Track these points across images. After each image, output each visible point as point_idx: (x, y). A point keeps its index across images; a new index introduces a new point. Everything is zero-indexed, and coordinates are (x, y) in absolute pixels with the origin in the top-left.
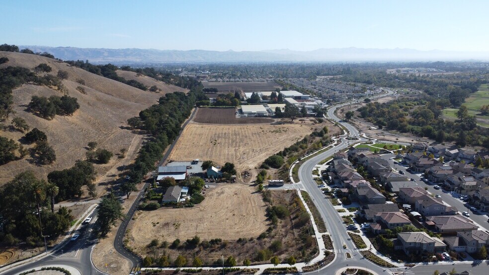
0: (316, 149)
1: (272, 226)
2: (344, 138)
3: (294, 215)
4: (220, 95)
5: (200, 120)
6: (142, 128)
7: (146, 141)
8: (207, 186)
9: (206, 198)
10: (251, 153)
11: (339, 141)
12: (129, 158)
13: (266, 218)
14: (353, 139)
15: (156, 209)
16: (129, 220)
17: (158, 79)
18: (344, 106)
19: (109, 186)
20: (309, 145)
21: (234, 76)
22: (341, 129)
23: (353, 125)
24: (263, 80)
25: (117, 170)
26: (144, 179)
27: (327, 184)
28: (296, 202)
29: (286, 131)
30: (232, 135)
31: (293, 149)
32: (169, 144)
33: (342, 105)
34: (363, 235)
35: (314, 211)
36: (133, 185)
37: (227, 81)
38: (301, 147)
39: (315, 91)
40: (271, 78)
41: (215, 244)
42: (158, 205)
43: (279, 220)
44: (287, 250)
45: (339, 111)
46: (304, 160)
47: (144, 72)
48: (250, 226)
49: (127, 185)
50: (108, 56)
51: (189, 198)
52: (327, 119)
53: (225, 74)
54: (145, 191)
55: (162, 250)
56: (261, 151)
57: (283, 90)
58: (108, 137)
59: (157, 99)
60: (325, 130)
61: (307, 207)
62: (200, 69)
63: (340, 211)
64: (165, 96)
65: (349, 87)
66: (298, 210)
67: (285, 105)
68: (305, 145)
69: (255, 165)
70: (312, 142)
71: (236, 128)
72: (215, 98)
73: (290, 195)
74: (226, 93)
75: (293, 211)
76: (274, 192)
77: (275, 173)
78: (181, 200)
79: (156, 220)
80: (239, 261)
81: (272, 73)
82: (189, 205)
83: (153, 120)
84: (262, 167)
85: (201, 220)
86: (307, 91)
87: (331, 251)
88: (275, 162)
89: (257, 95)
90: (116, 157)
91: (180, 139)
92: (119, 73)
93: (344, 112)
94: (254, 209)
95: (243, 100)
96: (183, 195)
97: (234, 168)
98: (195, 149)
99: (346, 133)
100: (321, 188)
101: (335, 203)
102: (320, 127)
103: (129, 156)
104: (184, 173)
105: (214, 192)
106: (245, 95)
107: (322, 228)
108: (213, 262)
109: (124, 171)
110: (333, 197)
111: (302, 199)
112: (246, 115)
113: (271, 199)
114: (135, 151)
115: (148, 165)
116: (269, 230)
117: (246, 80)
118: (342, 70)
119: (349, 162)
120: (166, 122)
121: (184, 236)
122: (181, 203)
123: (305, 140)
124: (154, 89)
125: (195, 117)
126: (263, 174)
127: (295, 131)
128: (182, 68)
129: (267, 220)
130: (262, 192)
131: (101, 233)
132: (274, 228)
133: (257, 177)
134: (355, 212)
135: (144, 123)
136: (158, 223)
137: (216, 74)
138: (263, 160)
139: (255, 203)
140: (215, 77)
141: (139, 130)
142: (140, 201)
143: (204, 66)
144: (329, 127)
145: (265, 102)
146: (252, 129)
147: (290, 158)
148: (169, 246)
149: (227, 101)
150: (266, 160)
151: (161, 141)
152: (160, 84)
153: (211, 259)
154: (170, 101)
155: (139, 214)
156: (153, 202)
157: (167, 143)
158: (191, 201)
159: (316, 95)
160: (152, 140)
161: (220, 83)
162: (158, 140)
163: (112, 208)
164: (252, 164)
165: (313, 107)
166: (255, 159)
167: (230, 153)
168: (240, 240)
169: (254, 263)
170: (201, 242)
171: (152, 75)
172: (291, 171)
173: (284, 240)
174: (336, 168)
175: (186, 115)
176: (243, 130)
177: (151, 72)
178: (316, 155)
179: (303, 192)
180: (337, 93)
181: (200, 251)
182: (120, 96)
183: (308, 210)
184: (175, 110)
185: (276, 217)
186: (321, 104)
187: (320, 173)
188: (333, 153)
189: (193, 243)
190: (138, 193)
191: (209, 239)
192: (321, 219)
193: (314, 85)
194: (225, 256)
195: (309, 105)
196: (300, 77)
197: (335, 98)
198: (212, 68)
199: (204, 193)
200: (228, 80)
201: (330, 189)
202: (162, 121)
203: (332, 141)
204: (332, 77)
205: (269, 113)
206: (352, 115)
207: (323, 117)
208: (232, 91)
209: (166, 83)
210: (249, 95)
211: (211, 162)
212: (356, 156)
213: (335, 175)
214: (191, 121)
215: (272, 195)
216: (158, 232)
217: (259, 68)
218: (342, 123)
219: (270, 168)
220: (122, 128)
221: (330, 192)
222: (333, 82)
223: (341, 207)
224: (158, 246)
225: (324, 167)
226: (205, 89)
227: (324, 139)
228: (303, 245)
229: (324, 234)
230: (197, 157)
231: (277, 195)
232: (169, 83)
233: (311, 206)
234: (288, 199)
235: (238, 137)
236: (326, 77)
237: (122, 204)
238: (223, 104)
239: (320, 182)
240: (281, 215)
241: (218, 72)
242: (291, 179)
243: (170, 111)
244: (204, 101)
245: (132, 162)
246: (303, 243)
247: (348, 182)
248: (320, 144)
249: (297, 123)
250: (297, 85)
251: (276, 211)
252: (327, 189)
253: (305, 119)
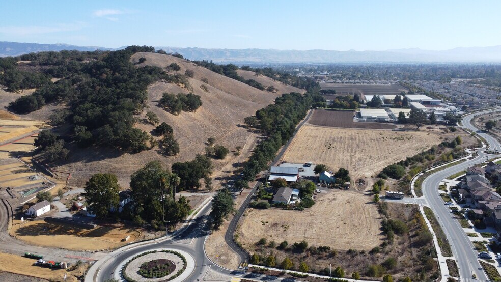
0: (445, 162)
1: (387, 241)
2: (482, 152)
3: (414, 233)
4: (337, 97)
5: (315, 123)
6: (257, 127)
7: (260, 140)
8: (318, 191)
9: (316, 203)
10: (368, 159)
11: (475, 155)
12: (244, 156)
13: (381, 232)
14: (493, 153)
15: (265, 208)
16: (240, 216)
17: (275, 79)
18: (484, 114)
19: (224, 181)
20: (437, 157)
21: (354, 77)
22: (478, 140)
23: (495, 136)
24: (387, 82)
25: (232, 167)
26: (257, 177)
27: (456, 202)
28: (417, 218)
29: (409, 139)
30: (348, 139)
31: (417, 159)
32: (283, 144)
33: (482, 113)
34: (498, 266)
35: (439, 231)
36: (246, 182)
37: (346, 83)
38: (427, 158)
39: (448, 95)
40: (396, 80)
41: (323, 252)
42: (269, 204)
43: (396, 236)
44: (402, 270)
45: (477, 120)
46: (430, 173)
47: (262, 72)
48: (362, 237)
49: (240, 182)
50: (230, 57)
51: (299, 201)
52: (461, 128)
53: (345, 75)
54: (257, 189)
55: (270, 249)
56: (379, 159)
57: (409, 93)
58: (225, 134)
59: (274, 98)
60: (458, 141)
61: (429, 225)
62: (318, 69)
63: (470, 235)
64: (281, 96)
65: (492, 92)
66: (419, 227)
67: (410, 110)
68: (431, 156)
69: (372, 173)
70: (440, 153)
71: (353, 132)
72: (333, 100)
73: (411, 209)
74: (344, 95)
75: (413, 228)
76: (391, 205)
77: (394, 184)
78: (291, 202)
79: (265, 219)
80: (347, 273)
81: (398, 75)
82: (298, 208)
83: (268, 119)
84: (380, 176)
85: (310, 225)
86: (438, 95)
87: (456, 279)
88: (394, 172)
89: (379, 98)
90: (232, 154)
91: (294, 140)
92: (240, 72)
93: (484, 121)
94: (368, 221)
95: (362, 103)
96: (293, 198)
97: (349, 175)
98: (308, 151)
99: (484, 146)
100: (448, 206)
101: (465, 225)
102: (451, 137)
103: (243, 153)
104: (296, 175)
105: (326, 197)
106: (365, 98)
107: (447, 251)
108: (319, 270)
109: (239, 168)
110: (463, 218)
111: (424, 216)
112: (365, 119)
113: (388, 212)
114: (249, 149)
115: (261, 164)
116: (384, 245)
117: (367, 81)
118: (484, 73)
119: (486, 179)
120: (281, 123)
121: (293, 239)
122: (291, 205)
123: (432, 151)
124: (271, 89)
125: (310, 118)
126: (380, 184)
127: (420, 140)
128: (300, 68)
129: (381, 234)
130: (378, 204)
131: (214, 225)
132: (389, 243)
133: (373, 186)
134: (491, 238)
135: (259, 122)
136: (267, 222)
137: (335, 75)
138: (382, 168)
139: (369, 214)
140: (334, 78)
141: (255, 129)
142: (251, 199)
143: (322, 66)
144: (463, 137)
145: (388, 106)
146: (370, 134)
147: (412, 169)
148: (276, 246)
149: (345, 103)
150: (384, 169)
151: (275, 141)
152: (278, 84)
153: (318, 266)
154: (286, 101)
155: (250, 211)
156: (263, 201)
157: (281, 144)
158: (301, 204)
159: (449, 100)
160: (266, 139)
161: (339, 84)
162: (272, 140)
163: (225, 202)
164: (369, 171)
165: (444, 114)
166: (372, 167)
167: (345, 158)
168: (350, 252)
169: (364, 278)
170: (308, 247)
171: (271, 75)
172: (413, 183)
173: (400, 258)
174: (469, 185)
175: (301, 117)
176: (360, 135)
177: (269, 72)
178: (445, 167)
179: (426, 209)
180: (476, 99)
181: (308, 256)
182: (238, 95)
183: (431, 229)
184: (291, 111)
185: (392, 232)
186: (455, 111)
187: (448, 189)
188: (467, 168)
189: (300, 248)
190: (250, 191)
191: (317, 245)
192: (446, 241)
193: (447, 89)
194: (333, 265)
195: (439, 111)
196: (431, 80)
197: (473, 104)
198: (332, 69)
199: (314, 198)
200: (347, 81)
201: (459, 208)
202: (277, 121)
203: (466, 154)
204: (471, 80)
205: (392, 118)
206: (494, 125)
207: (457, 125)
208: (351, 93)
209: (283, 83)
210: (369, 98)
211: (324, 166)
212: (496, 173)
213: (466, 193)
214: (306, 123)
215: (390, 208)
216: (267, 231)
217: (382, 69)
218: (480, 134)
219: (389, 178)
220: (239, 126)
221: (460, 212)
222: (471, 86)
223: (472, 231)
224: (266, 245)
225: (454, 182)
226: (323, 90)
227: (456, 150)
228: (422, 267)
229: (448, 258)
230: (310, 160)
231: (394, 208)
232: (286, 83)
233: (434, 225)
234: (407, 214)
235: (355, 142)
236: (463, 80)
237: (234, 200)
238: (341, 106)
239: (447, 199)
240: (398, 231)
241: (338, 73)
242: (413, 192)
243: (285, 111)
244: (320, 103)
245: (247, 160)
246: (423, 265)
247: (483, 202)
248: (451, 156)
249: (423, 131)
250: (426, 89)
251: (392, 226)
252: (456, 208)
253: (434, 126)
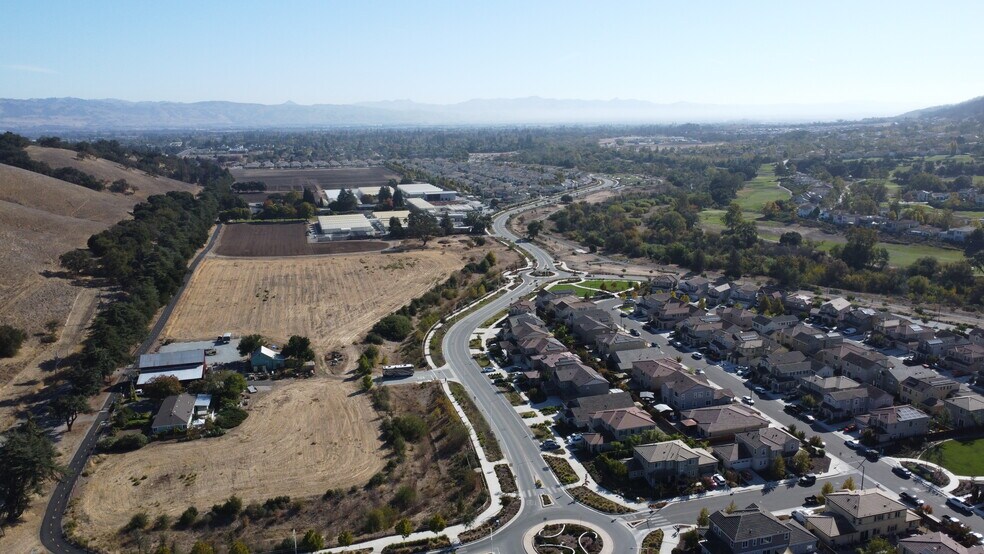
0: (475, 298)
1: (395, 458)
2: (528, 274)
3: (438, 433)
4: (272, 197)
5: (229, 251)
6: (96, 273)
7: (107, 301)
8: (251, 389)
9: (251, 414)
10: (343, 312)
11: (518, 280)
12: (68, 341)
13: (382, 443)
14: (544, 274)
15: (137, 447)
16: (76, 478)
17: (128, 165)
18: (524, 211)
19: (22, 407)
20: (461, 291)
21: (299, 155)
22: (519, 255)
23: (544, 246)
24: (362, 162)
25: (39, 370)
26: (107, 384)
27: (499, 364)
28: (440, 405)
29: (412, 266)
30: (301, 278)
31: (430, 299)
32: (162, 304)
33: (521, 209)
34: (571, 458)
35: (477, 420)
36: (81, 399)
37: (286, 167)
38: (445, 295)
39: (467, 182)
40: (379, 158)
41: (277, 509)
42: (144, 438)
43: (408, 445)
44: (426, 504)
45: (515, 221)
46: (453, 321)
47: (94, 151)
48: (349, 462)
49: (66, 401)
50: (4, 116)
51: (213, 416)
52: (493, 238)
53: (281, 153)
54: (111, 411)
55: (158, 534)
56: (364, 308)
57: (402, 183)
58: (13, 297)
59: (129, 207)
60: (490, 259)
61: (462, 414)
62: (223, 142)
63: (526, 416)
64: (146, 201)
65: (532, 174)
66: (445, 421)
67: (407, 213)
68: (452, 291)
69: (354, 337)
70: (465, 284)
71: (310, 263)
72: (262, 203)
73: (428, 392)
74: (284, 192)
75: (435, 424)
76: (394, 390)
77: (396, 352)
78: (195, 423)
79: (139, 471)
80: (329, 538)
81: (380, 149)
82: (213, 431)
83: (121, 254)
84: (368, 339)
85: (242, 461)
86: (452, 182)
87: (513, 495)
88: (393, 329)
89: (350, 195)
90: (36, 341)
91: (187, 291)
92: (35, 152)
93: (525, 222)
94: (357, 428)
95: (321, 205)
96: (199, 413)
97: (310, 347)
98: (221, 312)
99: (530, 264)
100: (487, 374)
101: (517, 402)
102: (480, 253)
103: (67, 336)
104: (200, 364)
105: (269, 399)
106: (326, 195)
107: (494, 452)
108: (272, 547)
109: (58, 371)
110: (512, 390)
111: (452, 399)
112: (330, 236)
113: (391, 403)
114: (81, 325)
115: (114, 353)
116: (390, 467)
117: (325, 163)
118: (516, 142)
119: (539, 318)
120: (153, 258)
121: (206, 498)
122: (195, 430)
123: (452, 281)
124: (119, 187)
125: (217, 243)
126: (370, 355)
127: (431, 265)
128: (184, 140)
129: (383, 448)
130: (371, 392)
131: (6, 515)
132: (398, 461)
133: (358, 361)
134: (555, 415)
135: (99, 262)
136: (144, 478)
137: (261, 152)
138: (370, 325)
139: (357, 416)
140: (258, 158)
141: (89, 278)
142: (99, 434)
143: (232, 135)
144: (497, 252)
145: (368, 208)
146: (342, 264)
147: (424, 319)
148: (172, 523)
149: (288, 207)
150: (375, 326)
151: (143, 299)
152: (135, 176)
153: (269, 540)
154: (159, 211)
155: (98, 463)
156: (129, 433)
157: (158, 303)
158: (217, 423)
159: (469, 191)
160: (121, 298)
161: (270, 170)
162: (135, 297)
163: (31, 455)
164: (347, 335)
165: (464, 215)
166: (353, 324)
167: (299, 316)
168: (329, 495)
169: (361, 538)
170: (244, 508)
171: (115, 155)
172: (427, 344)
173: (420, 484)
174: (515, 333)
175: (198, 242)
176: (324, 267)
177: (110, 149)
178: (475, 308)
179: (453, 386)
180: (510, 187)
181: (244, 526)
182: (38, 204)
183: (465, 419)
184: (172, 232)
185: (401, 439)
186: (480, 209)
187: (484, 344)
188: (508, 305)
189: (226, 513)
190: (94, 418)
191: (262, 499)
192: (490, 435)
193: (464, 171)
194: (299, 531)
195: (456, 211)
196: (436, 156)
197: (506, 195)
198: (251, 139)
199: (245, 404)
200: (287, 164)
201: (505, 375)
202: (142, 255)
203: (505, 281)
204: (498, 154)
205: (378, 229)
206: (540, 228)
207: (486, 234)
208: (297, 188)
209: (148, 173)
210: (333, 194)
211: (258, 337)
212: (551, 307)
213: (513, 347)
214: (210, 254)
215: (392, 396)
216: (145, 496)
217: (351, 139)
218: (521, 245)
219: (385, 341)
220: (47, 274)
221: (506, 380)
222: (501, 165)
223: (527, 408)
224: (147, 528)
225: (492, 332)
226: (238, 184)
227: (488, 277)
228: (458, 489)
229: (497, 463)
230: (227, 330)
231: (401, 395)
232: (154, 172)
233: (470, 411)
234: (423, 402)
235: (314, 282)
236: (486, 155)
237: (55, 445)
238: (280, 214)
239: (485, 363)
240: (411, 435)
241: (266, 148)
242: (429, 359)
243: (159, 233)
244: (236, 209)
245: (78, 349)
246: (459, 485)
247: (538, 357)
248: (483, 287)
249: (433, 249)
250: (431, 173)
251: (401, 429)
252: (499, 375)
253: (449, 238)
